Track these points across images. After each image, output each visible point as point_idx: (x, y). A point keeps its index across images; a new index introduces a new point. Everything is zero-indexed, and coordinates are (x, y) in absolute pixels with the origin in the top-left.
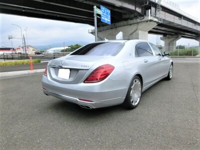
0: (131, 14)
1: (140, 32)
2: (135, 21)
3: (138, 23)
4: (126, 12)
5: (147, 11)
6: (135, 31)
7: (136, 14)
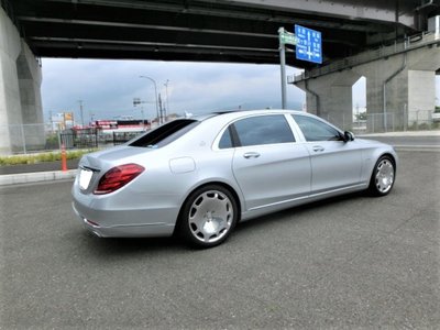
0: (388, 33)
1: (411, 73)
2: (397, 48)
3: (405, 52)
4: (374, 31)
5: (430, 20)
6: (398, 72)
7: (401, 31)
